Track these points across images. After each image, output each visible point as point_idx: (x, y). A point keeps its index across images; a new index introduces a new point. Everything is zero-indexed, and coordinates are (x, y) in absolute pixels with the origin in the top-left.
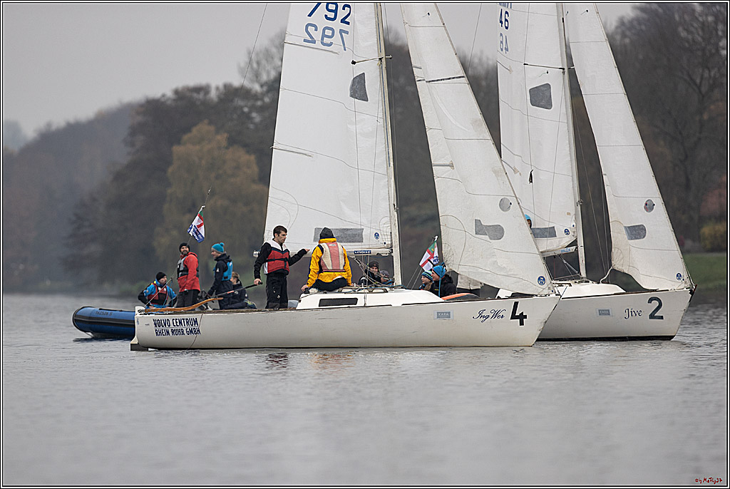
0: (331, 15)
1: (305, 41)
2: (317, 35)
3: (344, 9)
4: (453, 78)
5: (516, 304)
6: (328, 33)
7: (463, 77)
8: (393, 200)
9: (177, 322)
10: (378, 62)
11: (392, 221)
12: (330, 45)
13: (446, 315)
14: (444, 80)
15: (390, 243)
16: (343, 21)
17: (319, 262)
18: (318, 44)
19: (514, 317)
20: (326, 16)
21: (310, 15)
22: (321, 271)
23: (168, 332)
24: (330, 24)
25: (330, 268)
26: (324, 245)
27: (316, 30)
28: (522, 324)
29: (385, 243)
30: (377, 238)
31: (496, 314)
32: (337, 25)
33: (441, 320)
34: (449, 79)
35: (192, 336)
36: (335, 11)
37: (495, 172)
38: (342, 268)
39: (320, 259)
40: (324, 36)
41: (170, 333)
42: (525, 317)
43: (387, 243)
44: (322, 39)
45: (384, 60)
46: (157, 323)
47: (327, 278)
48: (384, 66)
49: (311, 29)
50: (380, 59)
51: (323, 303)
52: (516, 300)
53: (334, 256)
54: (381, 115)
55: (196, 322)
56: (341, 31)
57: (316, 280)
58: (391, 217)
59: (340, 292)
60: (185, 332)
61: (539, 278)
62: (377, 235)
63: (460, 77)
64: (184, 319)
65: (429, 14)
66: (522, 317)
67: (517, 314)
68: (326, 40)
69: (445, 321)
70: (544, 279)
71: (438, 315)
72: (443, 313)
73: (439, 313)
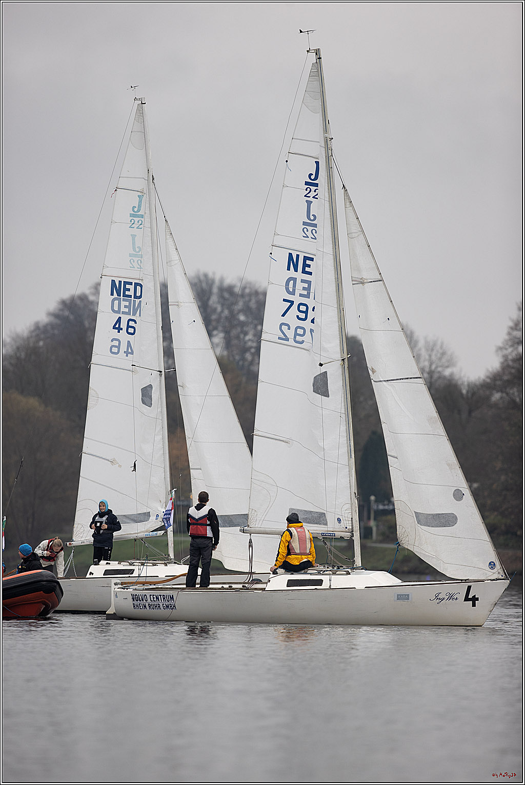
0: (303, 316)
1: (279, 338)
2: (290, 334)
3: (313, 310)
4: (411, 378)
5: (469, 587)
6: (300, 331)
7: (420, 378)
8: (354, 489)
9: (154, 598)
10: (341, 362)
11: (353, 507)
12: (302, 342)
13: (406, 597)
14: (402, 379)
15: (351, 527)
16: (313, 321)
17: (288, 546)
18: (291, 342)
19: (467, 599)
20: (298, 316)
21: (283, 315)
22: (289, 553)
23: (145, 606)
24: (301, 323)
25: (298, 551)
26: (293, 530)
27: (289, 329)
28: (474, 605)
29: (346, 528)
30: (339, 523)
31: (451, 597)
32: (307, 324)
33: (401, 602)
34: (407, 378)
35: (168, 611)
36: (306, 312)
37: (448, 465)
38: (308, 552)
39: (289, 542)
40: (296, 334)
41: (148, 607)
42: (477, 599)
43: (348, 527)
44: (295, 337)
45: (346, 361)
46: (135, 598)
47: (295, 560)
48: (346, 366)
49: (284, 328)
50: (343, 360)
51: (291, 583)
52: (469, 584)
53: (302, 540)
54: (343, 411)
55: (172, 598)
56: (312, 331)
57: (284, 562)
58: (352, 504)
60: (161, 607)
61: (490, 563)
62: (339, 520)
63: (417, 378)
64: (160, 596)
65: (388, 319)
66: (474, 600)
67: (470, 597)
68: (298, 338)
69: (404, 603)
70: (494, 564)
71: (398, 597)
72: (403, 595)
73: (399, 595)
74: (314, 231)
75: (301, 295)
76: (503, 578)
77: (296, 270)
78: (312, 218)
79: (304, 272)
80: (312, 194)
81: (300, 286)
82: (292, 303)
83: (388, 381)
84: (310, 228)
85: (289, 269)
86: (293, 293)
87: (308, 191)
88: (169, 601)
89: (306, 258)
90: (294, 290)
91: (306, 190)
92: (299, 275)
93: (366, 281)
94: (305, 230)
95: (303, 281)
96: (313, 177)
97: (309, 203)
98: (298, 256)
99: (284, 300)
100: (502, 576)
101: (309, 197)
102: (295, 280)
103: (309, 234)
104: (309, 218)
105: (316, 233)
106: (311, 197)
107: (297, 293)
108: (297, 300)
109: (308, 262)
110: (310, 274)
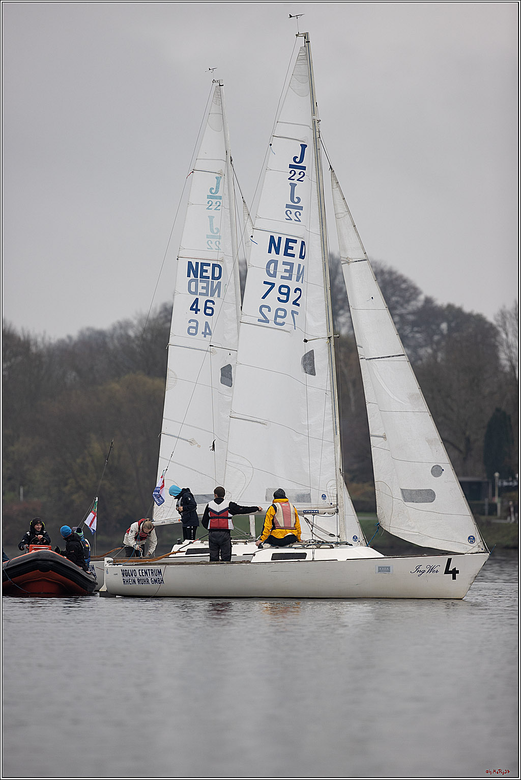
0: (284, 298)
1: (260, 320)
2: (271, 316)
3: (295, 292)
4: (393, 356)
5: (449, 560)
6: (281, 313)
7: (403, 355)
8: (339, 465)
9: (142, 573)
10: (327, 340)
11: (338, 483)
12: (283, 324)
13: (386, 569)
14: (384, 358)
15: (336, 503)
16: (295, 303)
17: (273, 520)
18: (271, 324)
19: (447, 572)
20: (279, 298)
21: (263, 298)
22: (274, 528)
23: (134, 581)
24: (282, 305)
25: (282, 525)
26: (278, 505)
27: (269, 311)
28: (454, 578)
29: (331, 504)
30: (324, 499)
31: (431, 570)
32: (289, 306)
33: (382, 574)
34: (389, 357)
35: (157, 585)
36: (288, 294)
37: (428, 441)
38: (293, 526)
39: (274, 517)
40: (277, 316)
41: (137, 582)
42: (458, 572)
43: (333, 503)
44: (275, 319)
45: (332, 339)
46: (125, 573)
47: (279, 534)
48: (332, 344)
49: (265, 310)
50: (329, 338)
51: (275, 557)
52: (449, 557)
53: (286, 514)
54: (329, 388)
55: (160, 572)
56: (293, 312)
57: (269, 537)
58: (337, 480)
59: (291, 547)
60: (150, 581)
62: (324, 497)
63: (399, 355)
64: (149, 570)
65: (372, 298)
66: (455, 572)
67: (450, 569)
68: (279, 320)
69: (386, 575)
70: (474, 538)
71: (379, 569)
72: (384, 567)
73: (380, 567)
74: (298, 214)
75: (282, 277)
76: (483, 551)
77: (277, 253)
78: (296, 200)
79: (286, 254)
80: (297, 177)
81: (281, 268)
82: (273, 285)
84: (294, 211)
85: (270, 252)
86: (274, 276)
87: (292, 174)
88: (157, 575)
89: (288, 241)
90: (275, 273)
91: (291, 173)
92: (281, 258)
93: (351, 260)
94: (288, 212)
95: (284, 263)
96: (298, 160)
97: (293, 186)
98: (280, 239)
99: (265, 283)
100: (482, 549)
101: (294, 180)
102: (276, 262)
103: (293, 216)
104: (292, 200)
105: (300, 215)
106: (296, 180)
107: (279, 275)
108: (278, 282)
109: (291, 244)
110: (293, 256)
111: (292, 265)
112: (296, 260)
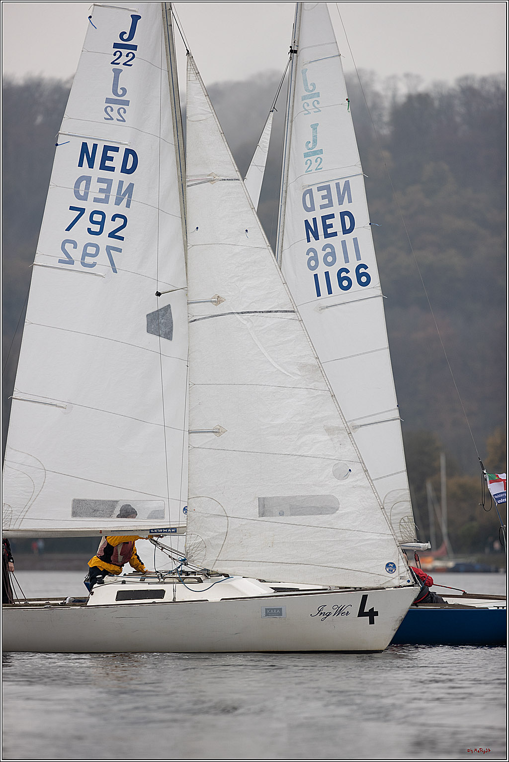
0: (96, 228)
1: (60, 261)
2: (76, 254)
3: (113, 219)
5: (365, 598)
6: (91, 250)
12: (93, 265)
13: (277, 612)
16: (112, 235)
18: (78, 265)
19: (362, 613)
20: (89, 230)
21: (68, 229)
24: (94, 239)
27: (75, 247)
28: (372, 622)
30: (186, 513)
31: (340, 611)
32: (103, 240)
33: (270, 619)
36: (102, 224)
37: (328, 429)
40: (85, 254)
42: (376, 614)
44: (83, 258)
49: (69, 247)
51: (121, 595)
52: (365, 593)
56: (109, 249)
62: (186, 510)
65: (246, 231)
66: (372, 614)
67: (366, 610)
68: (88, 260)
69: (275, 620)
70: (394, 566)
71: (266, 612)
72: (273, 609)
73: (269, 609)
74: (122, 111)
75: (96, 200)
76: (410, 584)
77: (91, 165)
78: (120, 92)
79: (103, 167)
80: (124, 59)
81: (95, 188)
82: (82, 211)
83: (242, 313)
84: (116, 107)
85: (81, 165)
86: (84, 198)
87: (117, 56)
89: (107, 149)
90: (86, 194)
91: (115, 55)
92: (96, 172)
93: (216, 179)
94: (109, 109)
95: (100, 180)
96: (126, 37)
97: (117, 72)
98: (95, 146)
99: (72, 208)
100: (409, 581)
101: (119, 64)
102: (88, 179)
103: (114, 115)
104: (115, 92)
105: (125, 112)
106: (121, 64)
107: (91, 197)
108: (89, 206)
109: (110, 154)
110: (112, 169)
111: (109, 182)
112: (117, 176)
